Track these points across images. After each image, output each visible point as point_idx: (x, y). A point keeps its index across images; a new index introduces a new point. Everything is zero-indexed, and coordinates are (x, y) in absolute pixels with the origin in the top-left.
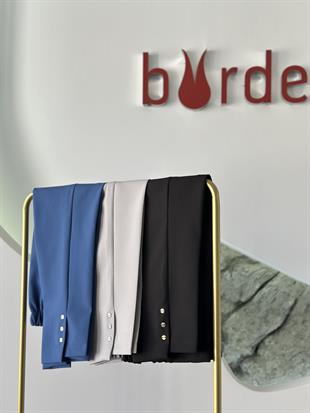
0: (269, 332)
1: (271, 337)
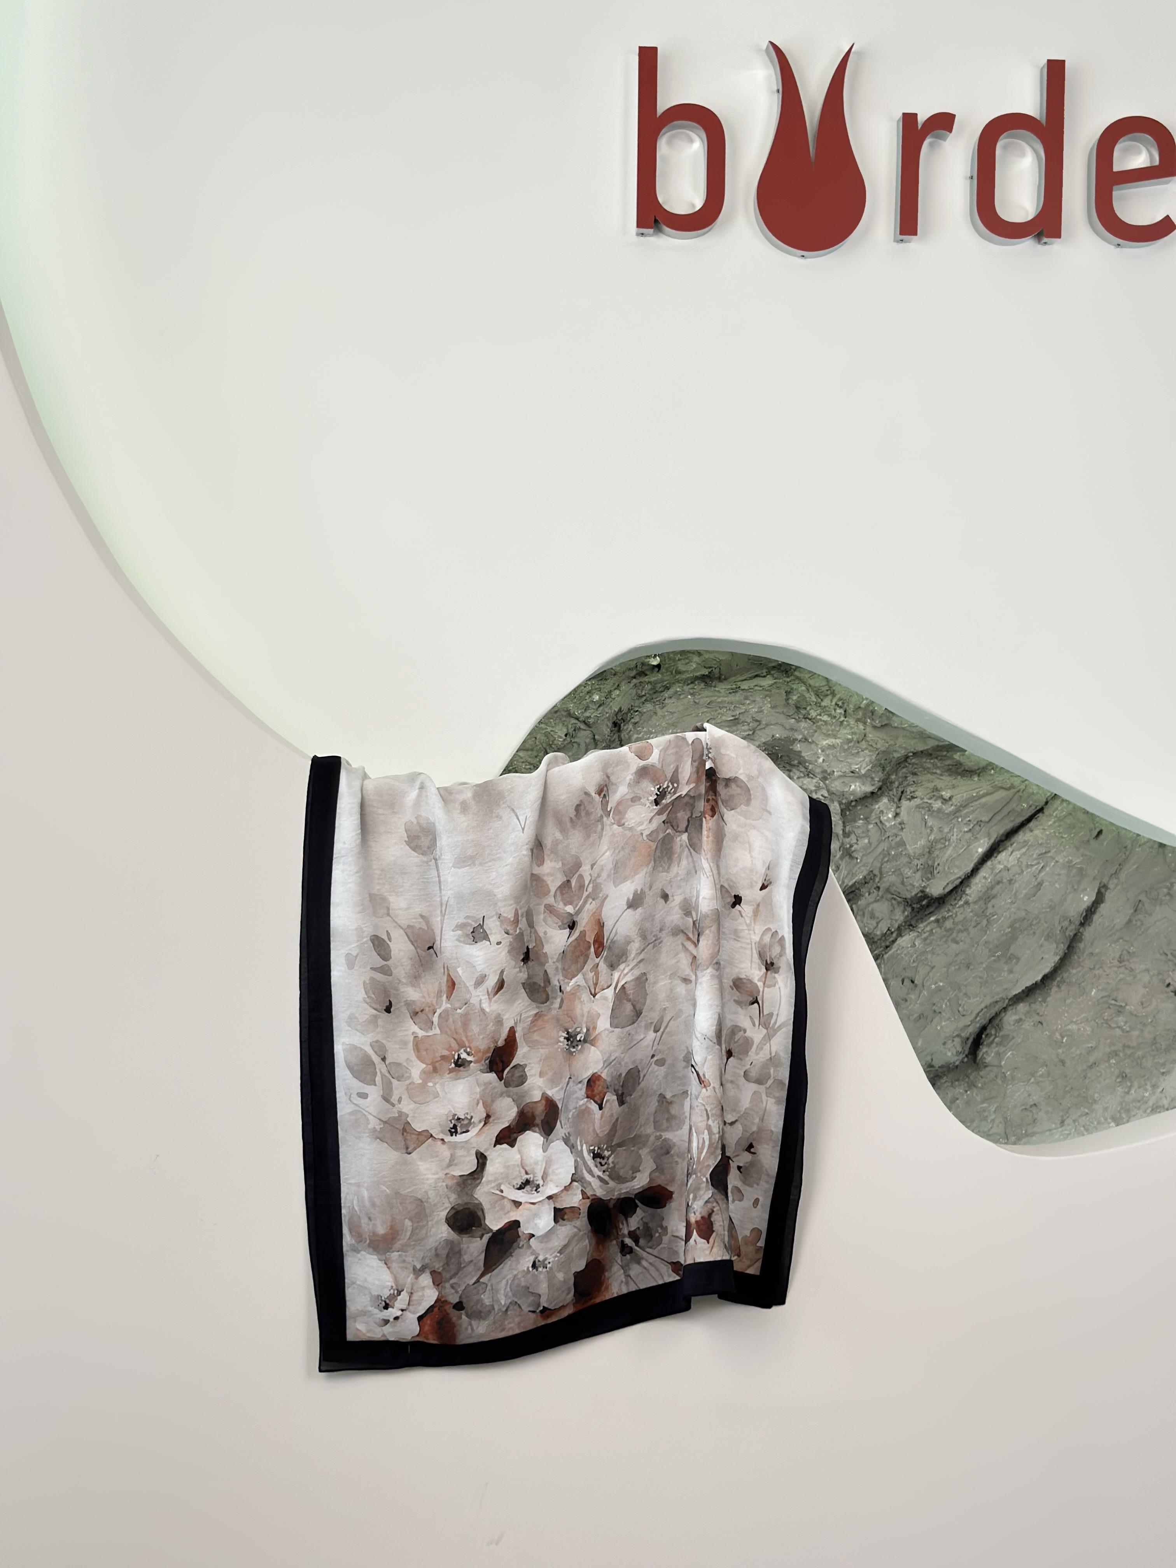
0: (1018, 990)
1: (1022, 1007)
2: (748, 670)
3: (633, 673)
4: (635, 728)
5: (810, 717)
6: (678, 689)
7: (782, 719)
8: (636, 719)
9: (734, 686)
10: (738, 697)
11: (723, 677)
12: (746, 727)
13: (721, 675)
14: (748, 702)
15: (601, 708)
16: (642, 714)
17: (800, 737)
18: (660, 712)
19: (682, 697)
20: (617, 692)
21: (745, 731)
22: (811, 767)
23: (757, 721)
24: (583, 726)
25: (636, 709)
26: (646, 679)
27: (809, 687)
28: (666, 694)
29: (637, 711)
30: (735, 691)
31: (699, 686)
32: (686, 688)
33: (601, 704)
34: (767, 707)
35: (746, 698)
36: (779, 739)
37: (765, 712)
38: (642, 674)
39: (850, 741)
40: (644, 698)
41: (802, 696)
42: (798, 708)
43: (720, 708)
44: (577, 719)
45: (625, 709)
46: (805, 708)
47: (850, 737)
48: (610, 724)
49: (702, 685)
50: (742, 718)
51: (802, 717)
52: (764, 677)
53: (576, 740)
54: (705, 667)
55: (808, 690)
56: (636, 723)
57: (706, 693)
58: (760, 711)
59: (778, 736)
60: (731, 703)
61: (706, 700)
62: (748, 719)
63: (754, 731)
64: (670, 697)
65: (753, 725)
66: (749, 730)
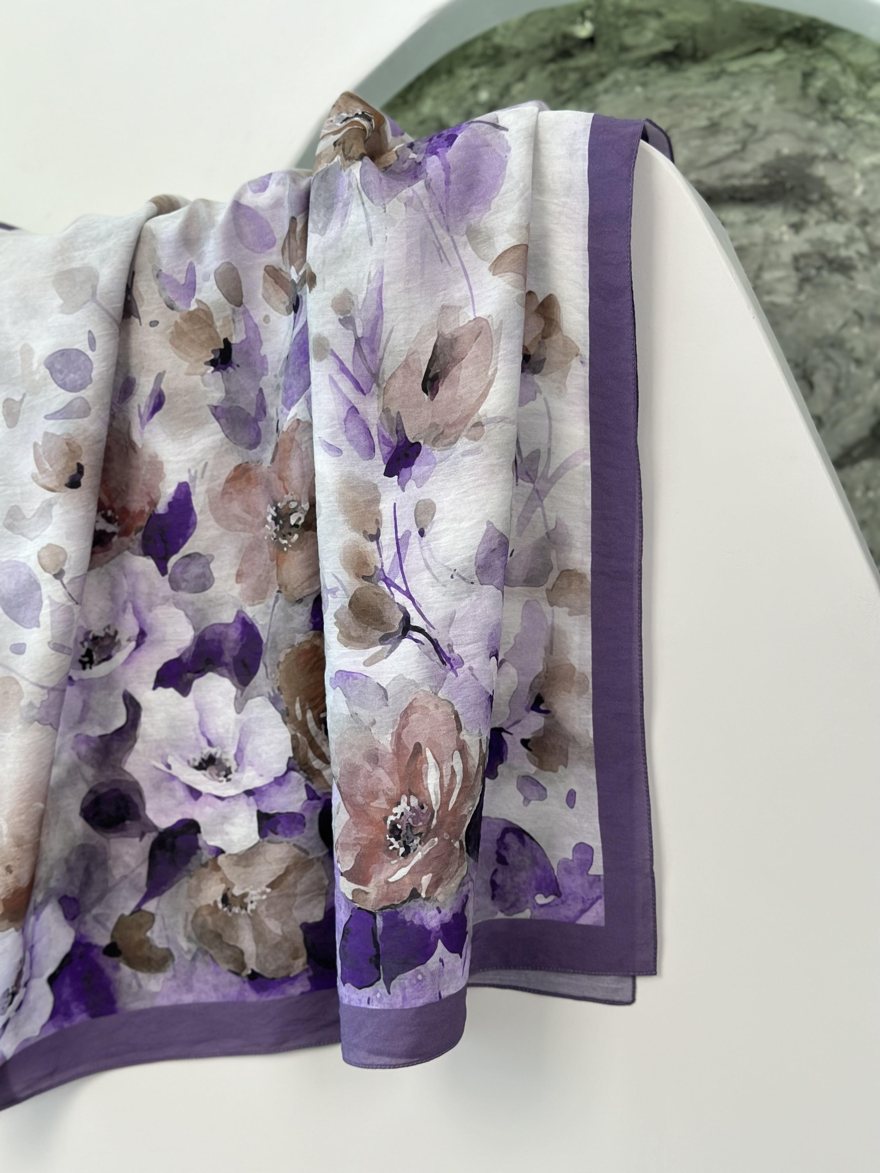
2: (742, 40)
3: (549, 53)
5: (843, 116)
6: (620, 77)
7: (794, 122)
9: (716, 69)
10: (722, 85)
11: (700, 54)
12: (730, 138)
13: (695, 49)
14: (736, 94)
17: (823, 151)
19: (626, 89)
20: (520, 86)
21: (728, 144)
22: (841, 204)
23: (746, 127)
26: (571, 63)
27: (847, 66)
28: (600, 87)
30: (716, 77)
31: (657, 71)
32: (634, 75)
34: (769, 101)
35: (735, 87)
36: (789, 158)
37: (766, 110)
38: (565, 54)
41: (833, 83)
42: (823, 101)
43: (690, 106)
46: (836, 102)
49: (663, 69)
50: (725, 123)
51: (828, 116)
52: (770, 51)
54: (669, 37)
55: (844, 71)
58: (757, 109)
59: (786, 151)
60: (708, 97)
61: (666, 94)
62: (736, 123)
63: (744, 145)
64: (606, 91)
65: (743, 133)
66: (737, 142)
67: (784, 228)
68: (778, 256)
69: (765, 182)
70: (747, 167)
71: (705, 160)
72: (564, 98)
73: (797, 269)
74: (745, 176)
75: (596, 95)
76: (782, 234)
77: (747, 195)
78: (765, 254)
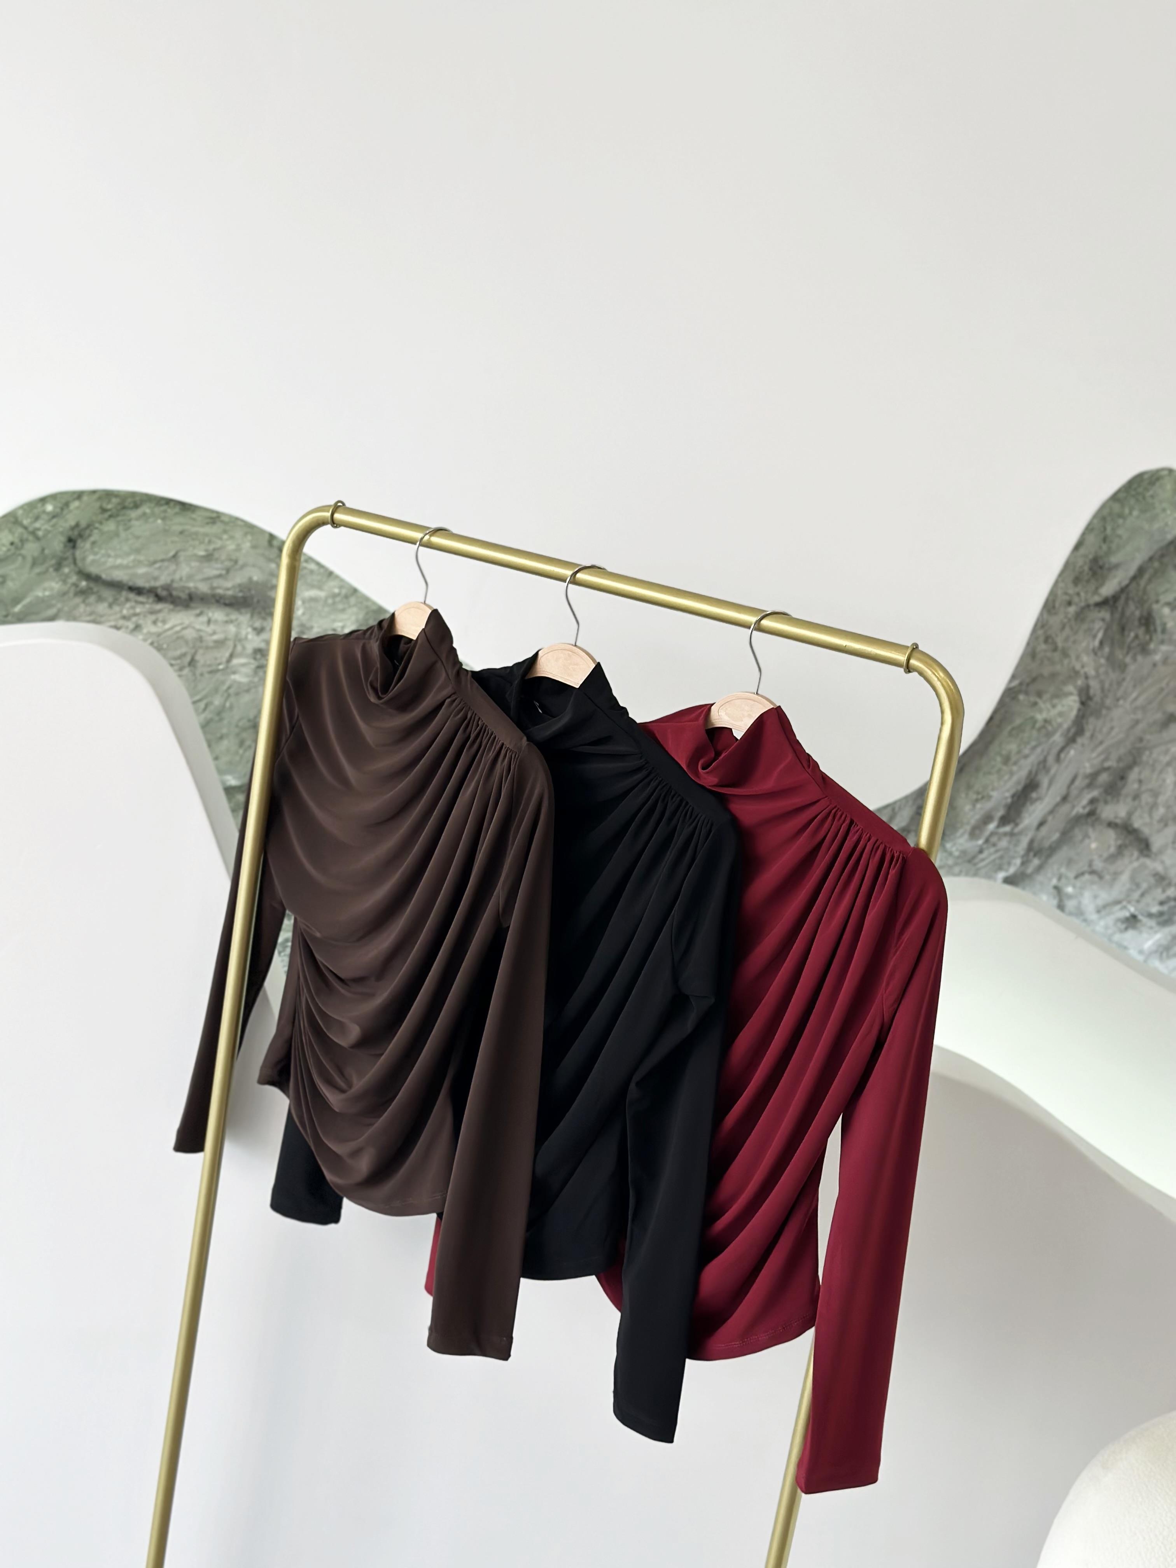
4: (92, 548)
6: (148, 511)
8: (95, 536)
12: (219, 566)
14: (225, 537)
15: (54, 521)
16: (102, 533)
18: (123, 535)
19: (151, 520)
20: (76, 504)
21: (217, 569)
23: (231, 560)
24: (31, 538)
25: (97, 525)
28: (134, 514)
29: (97, 528)
31: (173, 510)
32: (158, 510)
33: (54, 516)
34: (247, 545)
35: (225, 532)
36: (257, 583)
37: (244, 551)
39: (334, 596)
40: (109, 513)
43: (193, 539)
44: (26, 528)
45: (83, 524)
47: (336, 591)
48: (63, 539)
49: (178, 509)
50: (216, 555)
53: (23, 552)
56: (94, 543)
57: (180, 519)
58: (238, 549)
59: (255, 578)
60: (206, 535)
61: (180, 528)
62: (223, 557)
63: (228, 571)
64: (138, 519)
65: (228, 564)
66: (222, 569)
67: (250, 630)
68: (244, 648)
69: (240, 595)
70: (229, 584)
71: (200, 576)
72: (106, 515)
73: (255, 659)
74: (228, 589)
75: (130, 520)
76: (247, 634)
77: (227, 602)
78: (235, 646)
